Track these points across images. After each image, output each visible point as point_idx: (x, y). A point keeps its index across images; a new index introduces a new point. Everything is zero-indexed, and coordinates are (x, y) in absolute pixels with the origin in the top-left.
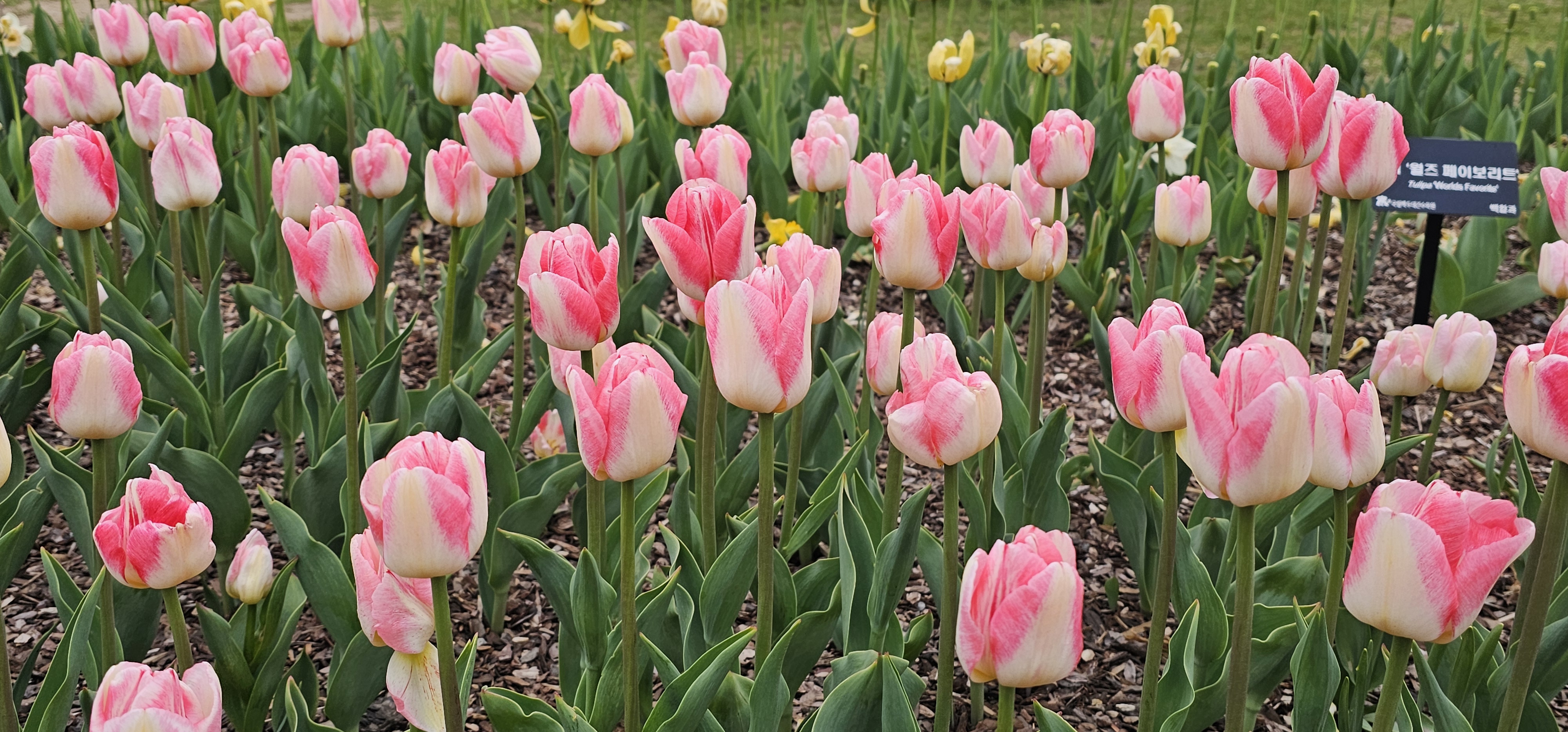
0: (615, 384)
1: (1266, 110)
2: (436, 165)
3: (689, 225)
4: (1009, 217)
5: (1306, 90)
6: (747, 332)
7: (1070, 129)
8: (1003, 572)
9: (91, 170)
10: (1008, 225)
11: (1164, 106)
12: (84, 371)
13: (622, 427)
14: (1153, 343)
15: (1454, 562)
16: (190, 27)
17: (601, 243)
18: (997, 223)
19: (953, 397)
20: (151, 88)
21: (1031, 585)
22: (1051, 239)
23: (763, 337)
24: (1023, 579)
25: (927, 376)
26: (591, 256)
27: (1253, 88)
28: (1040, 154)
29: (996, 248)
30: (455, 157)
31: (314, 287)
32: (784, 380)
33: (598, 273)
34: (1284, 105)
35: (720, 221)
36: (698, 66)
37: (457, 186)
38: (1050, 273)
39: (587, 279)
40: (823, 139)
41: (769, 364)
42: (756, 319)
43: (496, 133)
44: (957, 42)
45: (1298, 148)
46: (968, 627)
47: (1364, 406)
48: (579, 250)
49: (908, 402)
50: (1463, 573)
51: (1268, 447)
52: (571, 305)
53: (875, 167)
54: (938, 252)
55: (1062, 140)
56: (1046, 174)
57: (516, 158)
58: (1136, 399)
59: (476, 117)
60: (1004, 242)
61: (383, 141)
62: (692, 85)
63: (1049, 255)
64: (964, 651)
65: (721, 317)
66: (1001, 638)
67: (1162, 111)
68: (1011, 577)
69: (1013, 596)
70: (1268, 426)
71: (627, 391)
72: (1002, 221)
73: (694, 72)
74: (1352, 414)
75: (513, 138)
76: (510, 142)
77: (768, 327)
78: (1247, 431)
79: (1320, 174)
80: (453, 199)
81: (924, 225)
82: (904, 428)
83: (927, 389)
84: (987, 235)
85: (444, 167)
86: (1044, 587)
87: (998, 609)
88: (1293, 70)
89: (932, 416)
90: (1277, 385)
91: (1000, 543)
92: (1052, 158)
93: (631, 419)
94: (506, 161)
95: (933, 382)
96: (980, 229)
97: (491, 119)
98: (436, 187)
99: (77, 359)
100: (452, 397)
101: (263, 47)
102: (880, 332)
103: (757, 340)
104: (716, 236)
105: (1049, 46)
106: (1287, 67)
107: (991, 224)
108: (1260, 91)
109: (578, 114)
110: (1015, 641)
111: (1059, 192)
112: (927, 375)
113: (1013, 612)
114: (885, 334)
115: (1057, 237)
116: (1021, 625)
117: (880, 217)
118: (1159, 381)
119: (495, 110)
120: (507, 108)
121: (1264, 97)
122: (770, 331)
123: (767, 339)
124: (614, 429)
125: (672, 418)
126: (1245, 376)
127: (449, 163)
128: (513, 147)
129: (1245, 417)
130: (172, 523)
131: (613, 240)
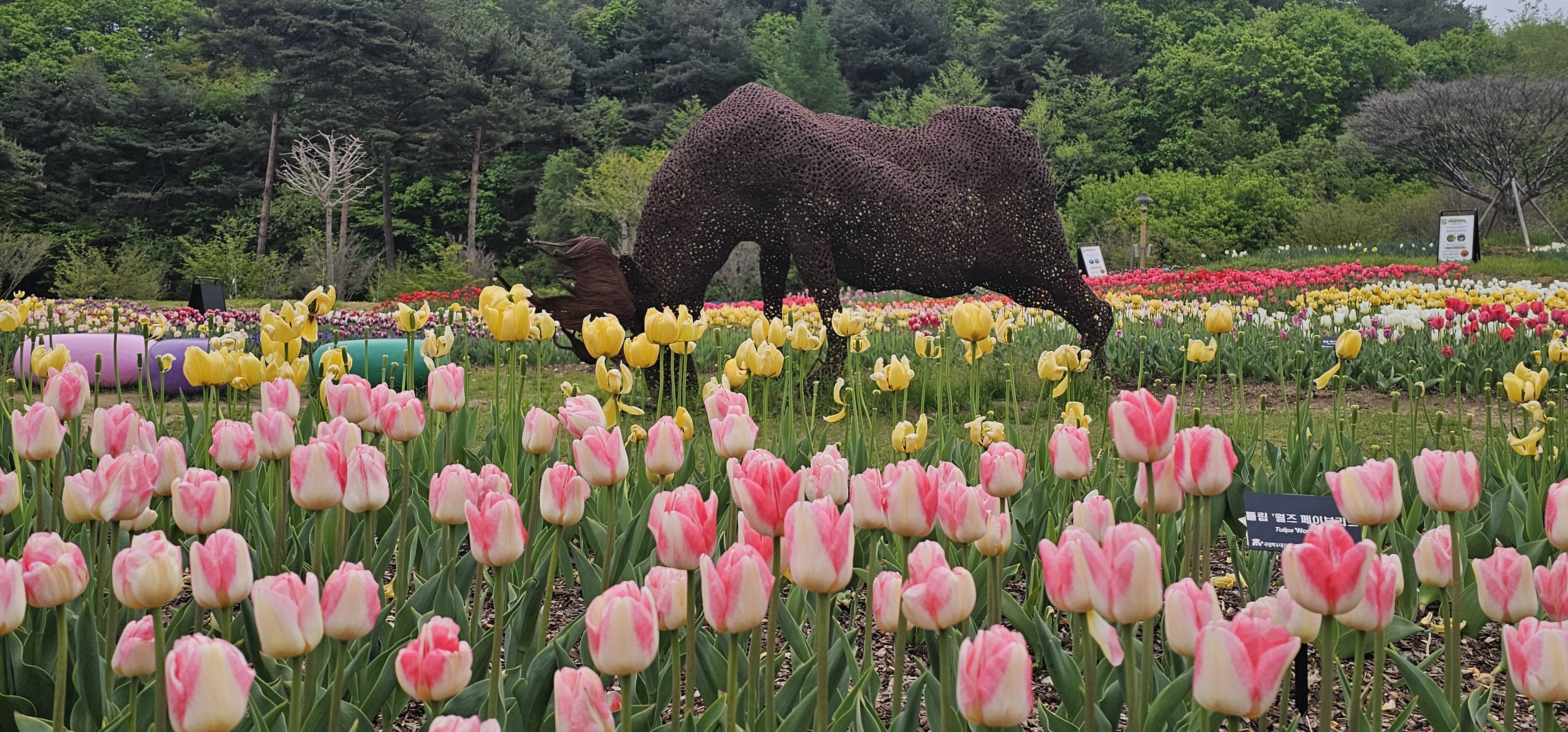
0: (732, 564)
1: (1132, 421)
2: (552, 478)
3: (764, 484)
4: (969, 502)
5: (1155, 409)
6: (814, 534)
7: (1006, 454)
8: (984, 649)
9: (333, 467)
10: (969, 509)
11: (1076, 452)
12: (348, 588)
13: (737, 593)
14: (1068, 549)
15: (1255, 662)
16: (357, 389)
17: (706, 497)
18: (961, 507)
19: (944, 577)
20: (341, 426)
21: (1000, 654)
22: (999, 525)
23: (824, 538)
24: (995, 652)
25: (926, 568)
26: (699, 505)
27: (1123, 408)
28: (987, 472)
29: (962, 525)
30: (565, 473)
31: (486, 547)
32: (837, 566)
33: (703, 516)
34: (1143, 418)
35: (784, 482)
36: (735, 416)
37: (566, 493)
38: (1000, 550)
39: (697, 519)
40: (828, 466)
41: (827, 556)
42: (820, 527)
43: (600, 453)
44: (914, 423)
45: (1155, 445)
46: (964, 680)
47: (1207, 598)
48: (692, 500)
49: (915, 583)
50: (1262, 666)
51: (1133, 579)
52: (688, 535)
53: (872, 477)
54: (925, 509)
55: (1002, 461)
56: (992, 486)
57: (613, 471)
58: (1060, 589)
59: (587, 442)
60: (967, 520)
61: (494, 473)
62: (731, 428)
63: (998, 536)
64: (962, 699)
65: (796, 526)
66: (984, 689)
67: (1073, 456)
68: (989, 652)
69: (990, 663)
70: (1131, 567)
71: (740, 568)
72: (964, 505)
73: (732, 419)
74: (1200, 602)
75: (612, 457)
76: (609, 459)
77: (826, 531)
78: (1120, 571)
79: (1180, 478)
80: (561, 504)
81: (915, 490)
82: (914, 599)
83: (927, 575)
84: (955, 517)
85: (558, 479)
86: (1008, 655)
87: (982, 672)
88: (1147, 398)
89: (932, 590)
90: (1134, 542)
91: (981, 632)
92: (996, 474)
93: (742, 587)
94: (605, 472)
95: (931, 569)
96: (950, 512)
97: (597, 443)
98: (550, 494)
99: (344, 580)
100: (554, 652)
101: (409, 404)
102: (882, 585)
103: (819, 540)
104: (782, 492)
105: (986, 426)
106: (1143, 396)
107: (957, 508)
108: (1127, 409)
109: (654, 444)
110: (993, 690)
111: (1002, 500)
112: (926, 566)
113: (991, 673)
114: (887, 584)
115: (1003, 523)
116: (996, 681)
117: (886, 486)
118: (1073, 575)
119: (599, 437)
120: (608, 437)
121: (1130, 413)
122: (827, 534)
123: (827, 539)
124: (732, 594)
125: (767, 589)
126: (1117, 541)
127: (561, 476)
128: (612, 463)
129: (1119, 561)
130: (452, 650)
131: (713, 494)
